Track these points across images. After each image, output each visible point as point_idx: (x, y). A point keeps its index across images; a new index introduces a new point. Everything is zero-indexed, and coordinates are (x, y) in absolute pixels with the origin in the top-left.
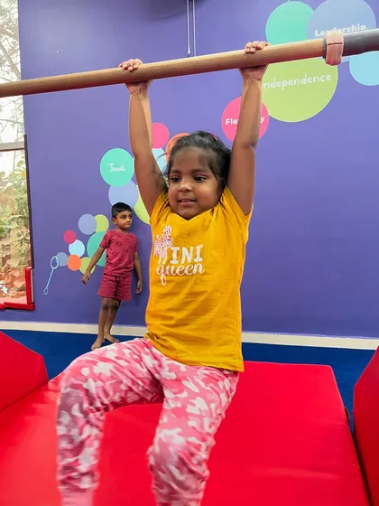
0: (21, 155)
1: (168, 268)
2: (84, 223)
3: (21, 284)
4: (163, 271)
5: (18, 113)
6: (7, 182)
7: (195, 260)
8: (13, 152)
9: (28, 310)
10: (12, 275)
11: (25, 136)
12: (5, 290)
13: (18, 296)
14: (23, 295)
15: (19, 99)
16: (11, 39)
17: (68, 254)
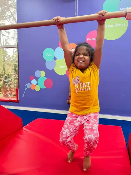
0: (16, 49)
1: (79, 89)
2: (37, 73)
3: (14, 93)
4: (77, 89)
5: (15, 35)
6: (11, 58)
7: (88, 87)
8: (13, 48)
9: (17, 102)
10: (12, 90)
11: (18, 43)
12: (9, 95)
13: (14, 97)
14: (15, 97)
15: (16, 30)
16: (14, 9)
17: (31, 84)
